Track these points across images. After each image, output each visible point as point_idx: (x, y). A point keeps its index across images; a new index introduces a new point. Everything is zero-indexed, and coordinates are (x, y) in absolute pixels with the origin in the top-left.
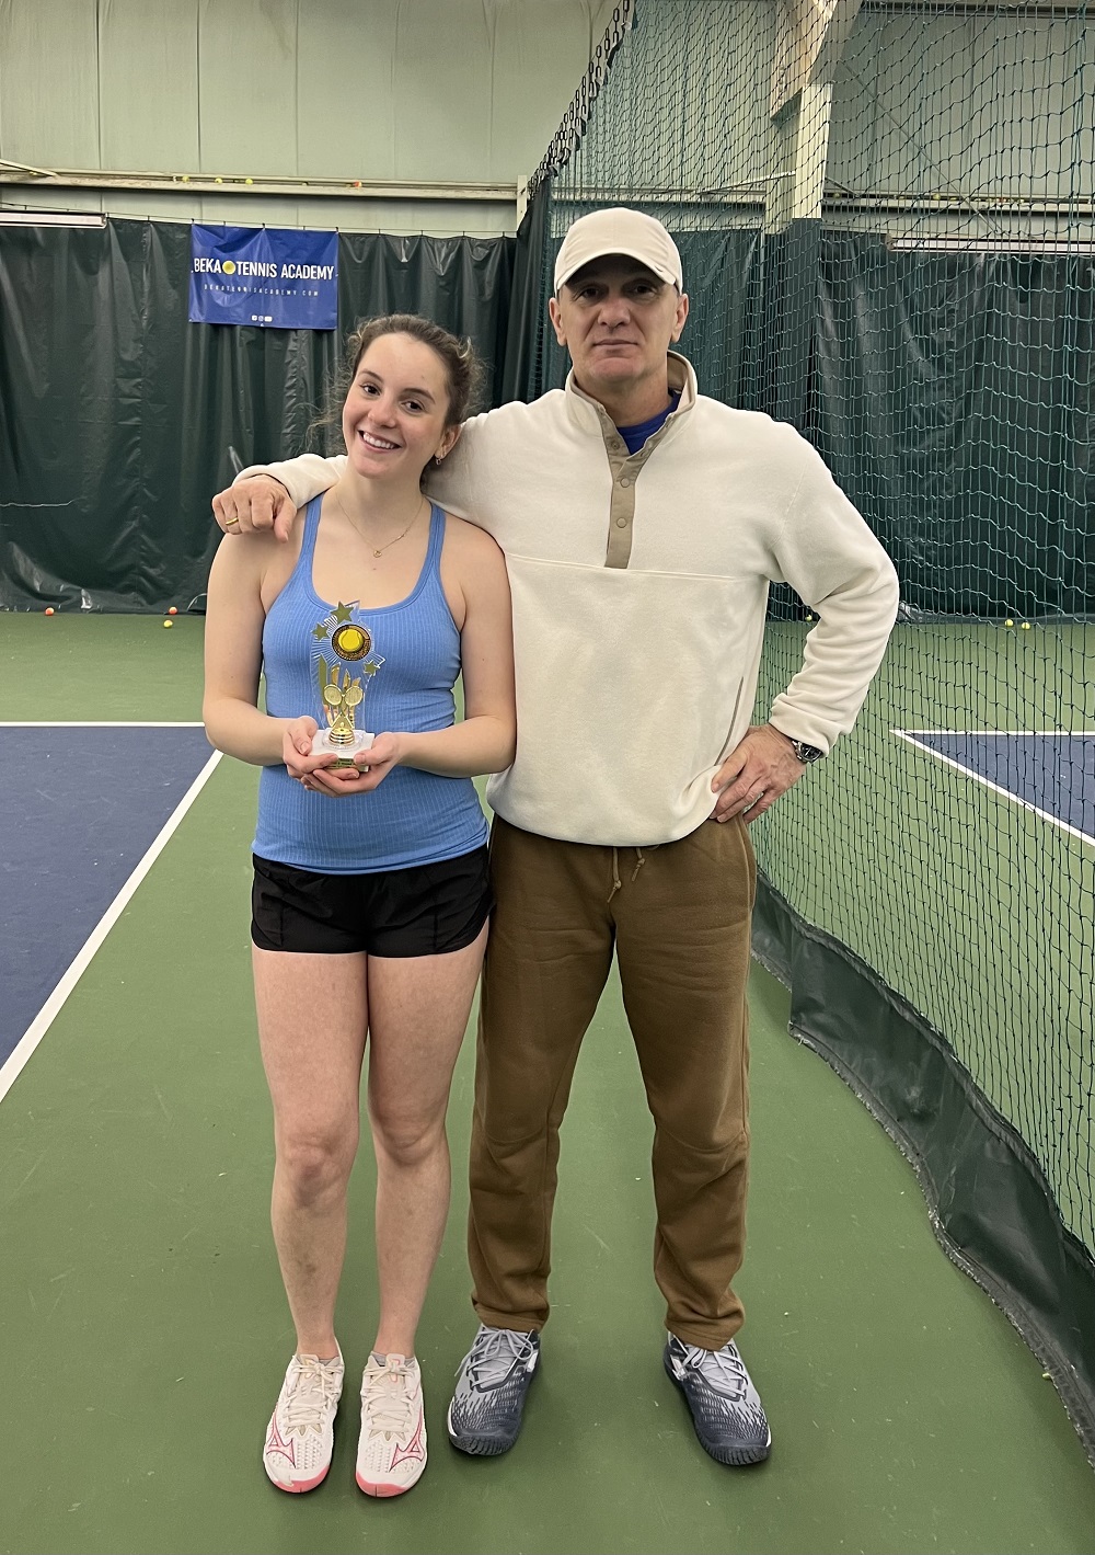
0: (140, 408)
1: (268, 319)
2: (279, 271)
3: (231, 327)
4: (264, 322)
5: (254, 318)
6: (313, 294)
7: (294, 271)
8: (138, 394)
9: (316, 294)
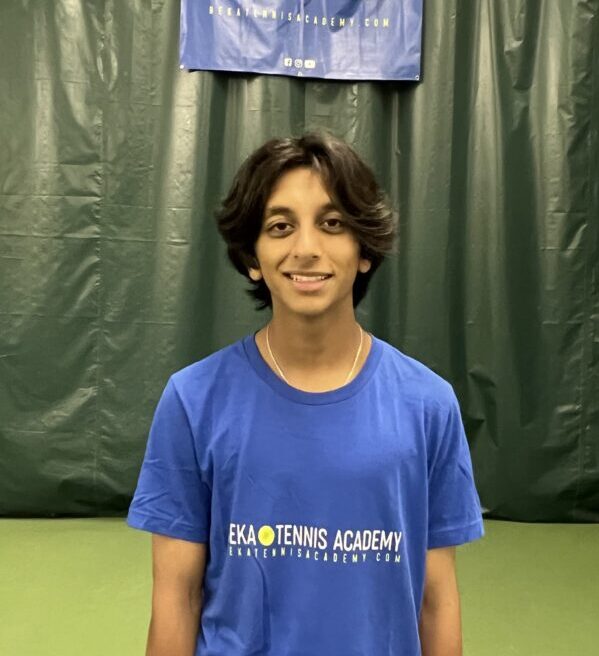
0: (97, 212)
1: (310, 64)
3: (250, 77)
4: (301, 69)
5: (287, 62)
6: (380, 23)
8: (95, 188)
9: (386, 23)
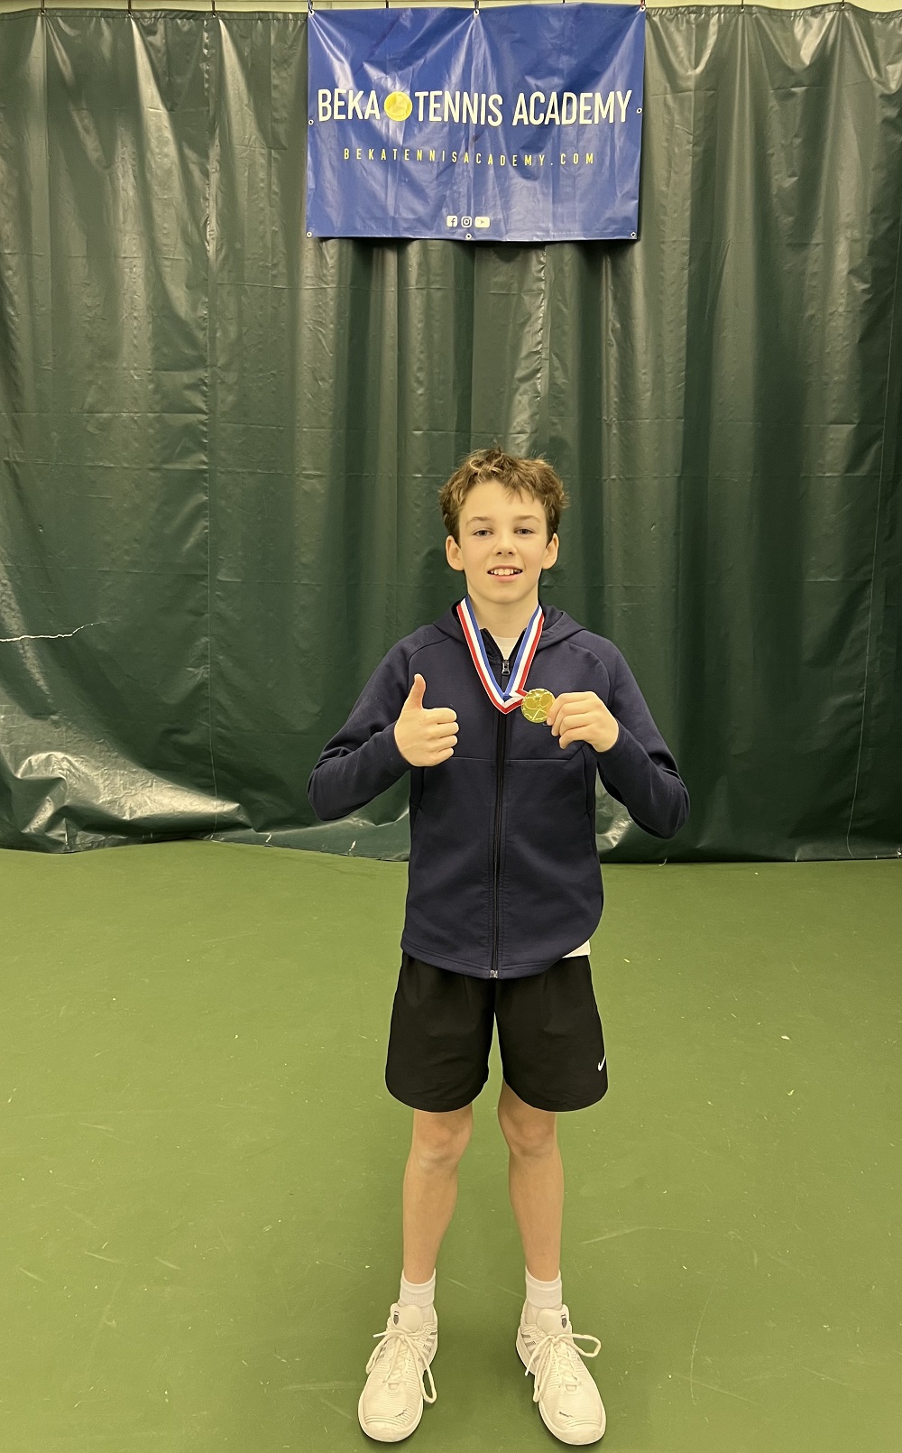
0: (204, 434)
1: (483, 222)
2: (507, 110)
3: (400, 244)
4: (471, 230)
5: (451, 221)
6: (582, 159)
7: (541, 108)
8: (199, 402)
9: (590, 159)
